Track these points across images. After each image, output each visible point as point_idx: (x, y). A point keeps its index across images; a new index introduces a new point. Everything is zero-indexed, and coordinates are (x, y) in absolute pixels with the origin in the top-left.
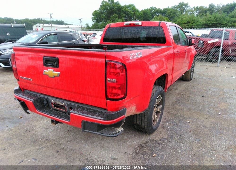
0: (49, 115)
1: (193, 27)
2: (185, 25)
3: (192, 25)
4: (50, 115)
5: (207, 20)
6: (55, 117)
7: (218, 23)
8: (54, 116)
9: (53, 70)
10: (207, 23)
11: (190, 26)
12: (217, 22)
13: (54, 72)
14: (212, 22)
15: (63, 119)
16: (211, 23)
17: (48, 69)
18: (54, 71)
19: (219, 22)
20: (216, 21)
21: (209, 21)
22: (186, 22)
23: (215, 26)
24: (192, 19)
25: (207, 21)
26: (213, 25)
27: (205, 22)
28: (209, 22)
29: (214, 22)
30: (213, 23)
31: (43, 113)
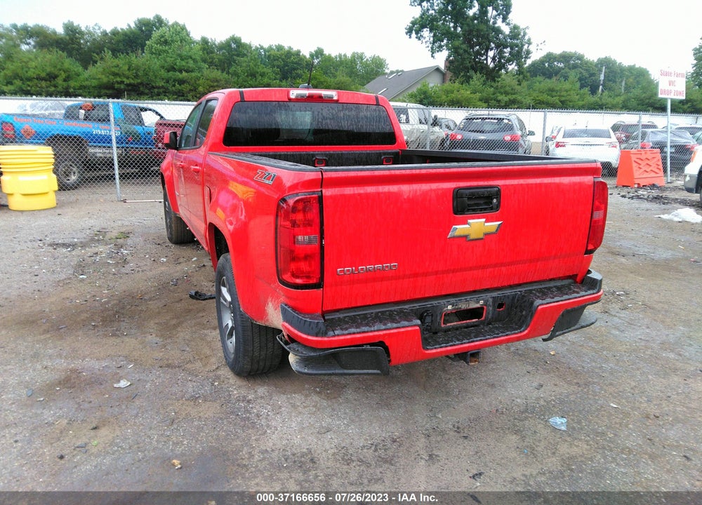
0: (465, 343)
1: (71, 90)
2: (44, 84)
3: (65, 84)
4: (469, 342)
5: (110, 74)
6: (486, 339)
7: (141, 83)
8: (481, 340)
9: (484, 220)
10: (111, 81)
11: (60, 88)
12: (139, 81)
13: (486, 224)
14: (126, 81)
15: (507, 335)
16: (122, 82)
17: (469, 221)
18: (486, 222)
19: (145, 80)
20: (137, 76)
21: (115, 74)
22: (43, 75)
23: (134, 91)
24: (59, 67)
25: (111, 77)
26: (130, 88)
27: (105, 80)
28: (119, 79)
29: (132, 81)
30: (128, 82)
31: (446, 347)
